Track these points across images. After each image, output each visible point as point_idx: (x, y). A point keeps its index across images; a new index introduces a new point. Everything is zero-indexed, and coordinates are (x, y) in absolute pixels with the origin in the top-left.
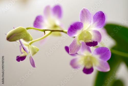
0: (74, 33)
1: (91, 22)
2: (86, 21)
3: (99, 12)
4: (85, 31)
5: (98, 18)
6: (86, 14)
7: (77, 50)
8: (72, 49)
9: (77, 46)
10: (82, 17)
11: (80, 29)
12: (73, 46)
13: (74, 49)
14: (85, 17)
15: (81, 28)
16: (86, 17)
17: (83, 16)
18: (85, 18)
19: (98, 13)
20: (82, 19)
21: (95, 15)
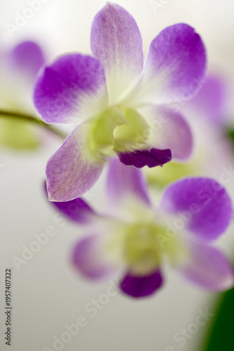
0: (67, 106)
1: (142, 64)
2: (118, 61)
3: (179, 28)
4: (118, 106)
5: (171, 53)
6: (120, 29)
7: (84, 184)
8: (58, 179)
9: (84, 168)
10: (102, 41)
11: (94, 92)
12: (64, 166)
13: (66, 178)
14: (117, 42)
15: (97, 87)
16: (120, 41)
17: (106, 37)
18: (114, 45)
19: (174, 31)
20: (102, 48)
21: (162, 39)
